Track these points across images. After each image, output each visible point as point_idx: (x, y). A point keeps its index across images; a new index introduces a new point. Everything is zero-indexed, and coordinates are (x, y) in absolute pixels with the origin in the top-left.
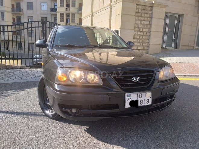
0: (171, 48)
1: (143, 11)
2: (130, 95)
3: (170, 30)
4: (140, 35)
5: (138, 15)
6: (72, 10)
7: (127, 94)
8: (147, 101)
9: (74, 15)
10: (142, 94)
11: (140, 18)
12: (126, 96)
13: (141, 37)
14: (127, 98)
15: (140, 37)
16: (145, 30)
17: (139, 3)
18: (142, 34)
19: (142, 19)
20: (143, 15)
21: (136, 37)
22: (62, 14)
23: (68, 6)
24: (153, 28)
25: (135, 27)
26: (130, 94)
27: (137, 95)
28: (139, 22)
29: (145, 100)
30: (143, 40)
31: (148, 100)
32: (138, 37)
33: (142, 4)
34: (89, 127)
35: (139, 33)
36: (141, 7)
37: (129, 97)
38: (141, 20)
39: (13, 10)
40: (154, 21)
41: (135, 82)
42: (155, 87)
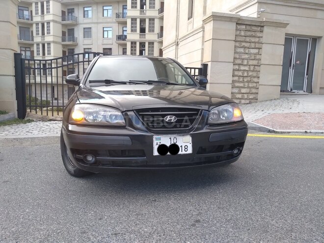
0: (301, 92)
1: (249, 33)
2: (160, 139)
3: (298, 62)
4: (244, 70)
5: (239, 39)
6: (149, 37)
7: (155, 137)
8: (185, 148)
9: (151, 44)
10: (178, 137)
11: (243, 44)
12: (154, 139)
13: (246, 74)
14: (155, 142)
15: (243, 73)
16: (251, 62)
17: (240, 22)
18: (247, 68)
19: (247, 45)
20: (248, 39)
21: (236, 73)
22: (133, 43)
23: (143, 30)
24: (265, 58)
25: (235, 58)
26: (159, 136)
27: (170, 138)
28: (242, 50)
29: (181, 146)
30: (249, 79)
31: (186, 147)
32: (240, 73)
33: (246, 23)
35: (242, 68)
36: (244, 27)
37: (158, 141)
38: (245, 47)
39: (63, 40)
40: (266, 49)
41: (169, 123)
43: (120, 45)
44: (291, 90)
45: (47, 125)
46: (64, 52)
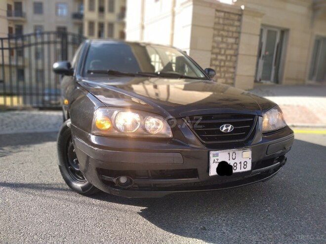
1: (227, 22)
2: (217, 155)
3: (267, 53)
4: (221, 60)
5: (218, 27)
6: (109, 17)
7: (212, 153)
8: (245, 165)
9: (111, 25)
10: (237, 152)
11: (222, 32)
12: (211, 155)
13: (222, 64)
14: (212, 159)
15: (220, 63)
16: (228, 52)
17: (219, 9)
18: (224, 58)
19: (225, 33)
20: (226, 28)
21: (214, 62)
22: (91, 24)
23: (101, 10)
24: (242, 50)
25: (213, 47)
26: (217, 152)
27: (229, 154)
28: (219, 39)
29: (240, 163)
30: (225, 69)
31: (245, 163)
32: (217, 63)
33: (225, 10)
34: (144, 208)
35: (220, 57)
36: (222, 14)
37: (215, 158)
38: (222, 36)
39: (9, 14)
40: (244, 38)
41: (226, 133)
42: (258, 142)
43: (76, 24)
44: (260, 80)
45: (8, 117)
46: (10, 29)
